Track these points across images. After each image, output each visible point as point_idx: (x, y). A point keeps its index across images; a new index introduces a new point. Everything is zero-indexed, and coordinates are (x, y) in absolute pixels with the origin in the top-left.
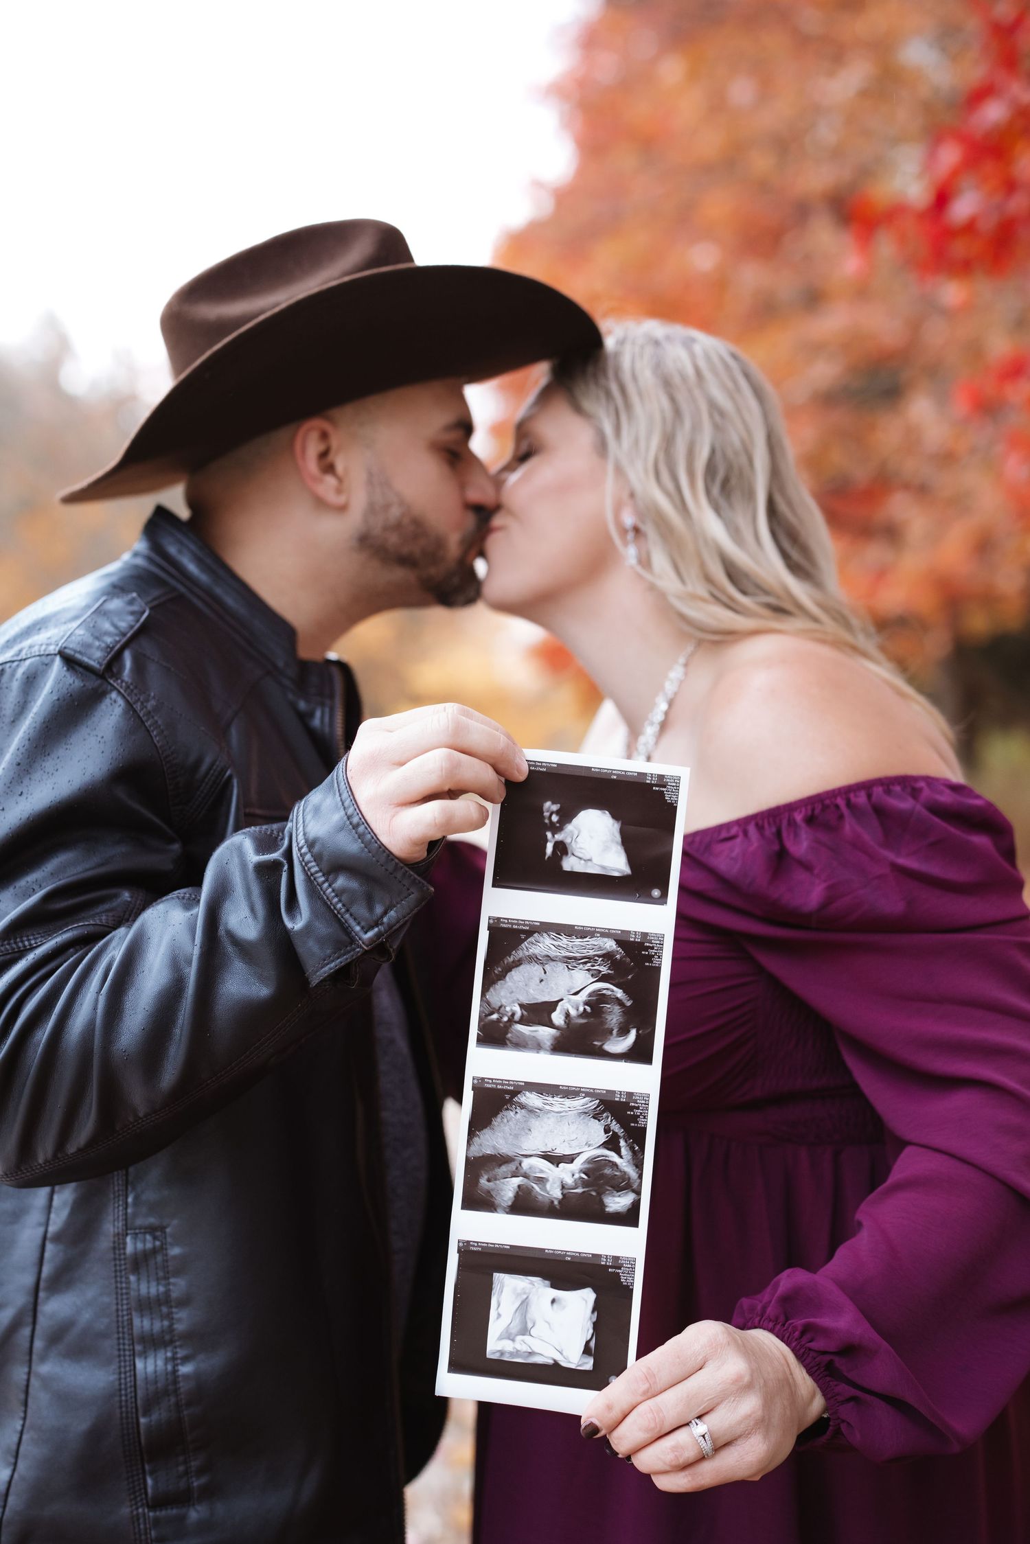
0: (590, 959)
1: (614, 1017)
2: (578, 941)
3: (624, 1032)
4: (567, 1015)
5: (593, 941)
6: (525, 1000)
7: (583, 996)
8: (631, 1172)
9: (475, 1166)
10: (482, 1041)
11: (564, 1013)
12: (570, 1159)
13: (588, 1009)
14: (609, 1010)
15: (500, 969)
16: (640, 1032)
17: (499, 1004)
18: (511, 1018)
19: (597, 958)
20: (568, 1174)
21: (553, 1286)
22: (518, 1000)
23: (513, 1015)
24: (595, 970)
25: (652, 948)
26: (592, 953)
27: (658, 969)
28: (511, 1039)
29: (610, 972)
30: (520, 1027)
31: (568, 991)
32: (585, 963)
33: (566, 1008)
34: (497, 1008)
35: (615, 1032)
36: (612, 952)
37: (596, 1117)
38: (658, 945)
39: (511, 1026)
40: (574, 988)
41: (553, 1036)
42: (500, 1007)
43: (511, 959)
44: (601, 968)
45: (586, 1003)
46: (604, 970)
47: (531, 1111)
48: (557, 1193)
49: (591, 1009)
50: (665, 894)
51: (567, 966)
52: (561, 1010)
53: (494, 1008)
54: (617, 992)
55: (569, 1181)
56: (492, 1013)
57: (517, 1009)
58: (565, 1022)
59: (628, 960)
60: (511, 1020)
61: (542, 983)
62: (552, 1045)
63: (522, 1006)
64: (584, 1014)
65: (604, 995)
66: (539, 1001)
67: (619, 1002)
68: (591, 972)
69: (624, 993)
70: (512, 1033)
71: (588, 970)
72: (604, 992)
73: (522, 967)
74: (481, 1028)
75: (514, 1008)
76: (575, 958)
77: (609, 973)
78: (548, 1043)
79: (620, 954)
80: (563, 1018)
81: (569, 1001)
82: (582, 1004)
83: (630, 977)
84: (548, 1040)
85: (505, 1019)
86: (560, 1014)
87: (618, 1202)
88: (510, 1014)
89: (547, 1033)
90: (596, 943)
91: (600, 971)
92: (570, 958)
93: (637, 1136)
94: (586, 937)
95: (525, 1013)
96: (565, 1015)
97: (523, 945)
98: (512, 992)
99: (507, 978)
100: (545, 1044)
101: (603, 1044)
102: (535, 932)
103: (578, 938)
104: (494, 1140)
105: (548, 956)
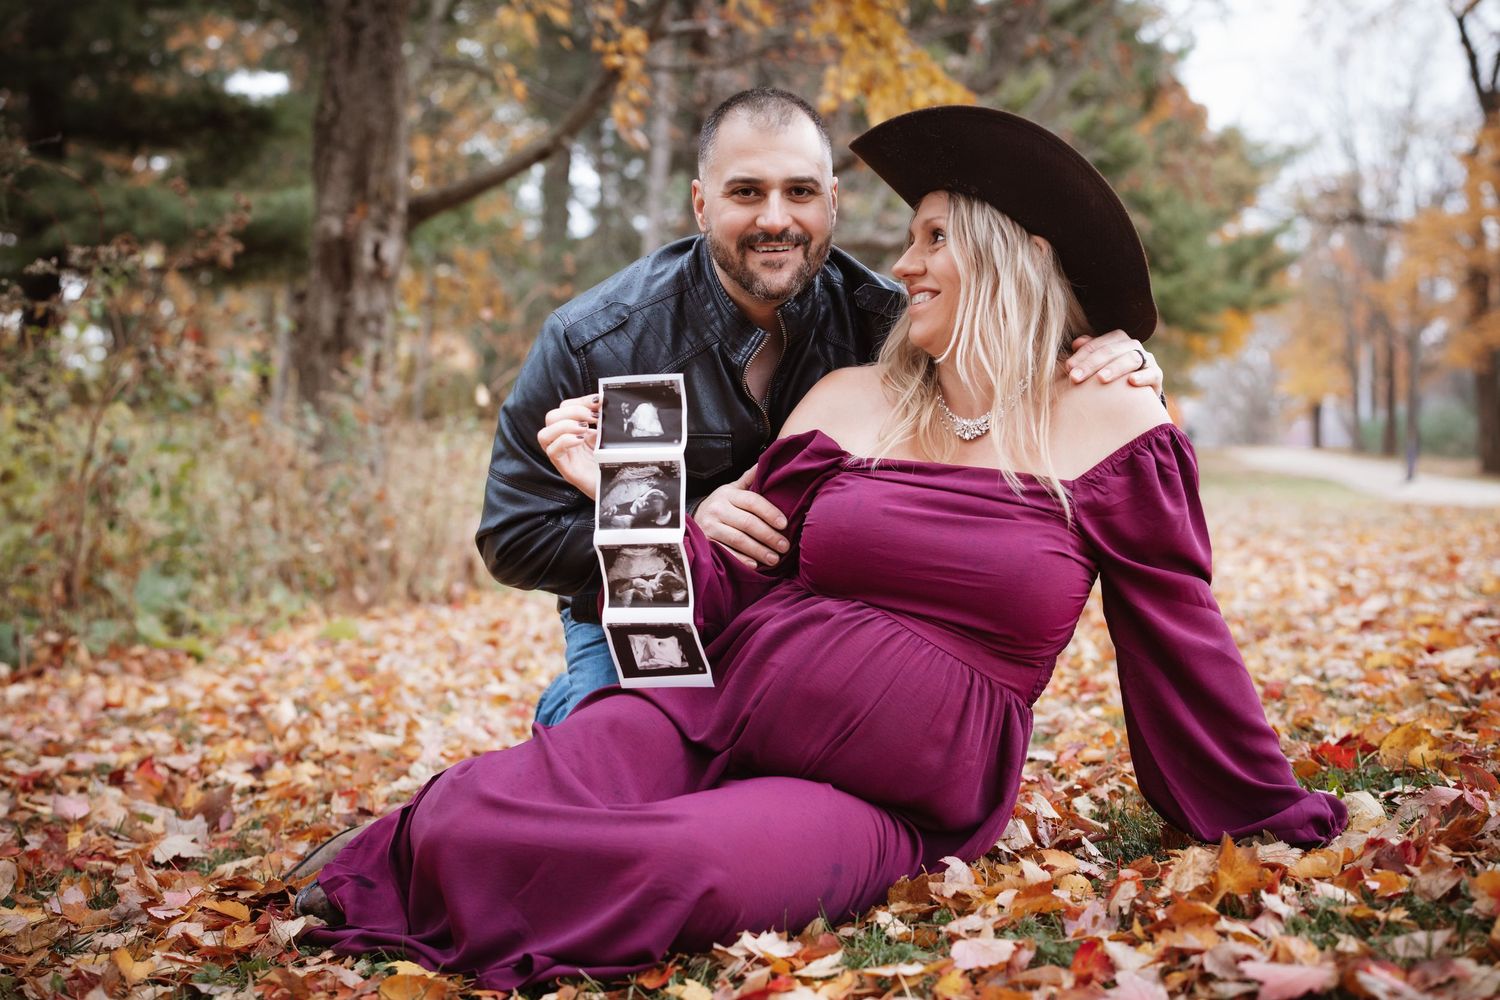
0: (648, 478)
1: (660, 506)
2: (641, 470)
3: (665, 514)
5: (648, 469)
6: (619, 503)
7: (645, 497)
8: (681, 580)
9: (612, 586)
10: (601, 527)
12: (653, 577)
13: (648, 503)
14: (658, 503)
15: (608, 489)
16: (673, 513)
17: (608, 507)
19: (651, 477)
20: (654, 584)
21: (657, 637)
22: (616, 504)
24: (650, 483)
25: (675, 468)
26: (649, 475)
28: (613, 524)
30: (617, 517)
31: (637, 496)
32: (646, 480)
33: (637, 504)
34: (608, 509)
35: (661, 514)
36: (658, 473)
37: (659, 556)
38: (678, 467)
39: (614, 517)
40: (640, 494)
41: (632, 520)
43: (612, 483)
44: (653, 482)
45: (646, 501)
46: (655, 483)
47: (629, 557)
48: (651, 595)
49: (650, 503)
50: (680, 440)
51: (637, 483)
52: (635, 506)
53: (606, 509)
54: (660, 493)
55: (655, 588)
56: (605, 513)
57: (615, 508)
58: (637, 512)
59: (664, 475)
60: (613, 514)
61: (626, 494)
63: (618, 507)
64: (646, 506)
66: (626, 503)
67: (662, 498)
68: (648, 485)
69: (664, 493)
70: (615, 520)
72: (654, 494)
73: (617, 487)
74: (600, 521)
76: (641, 478)
78: (631, 524)
79: (661, 473)
80: (636, 510)
81: (638, 501)
82: (644, 501)
83: (666, 485)
84: (630, 522)
85: (610, 514)
86: (634, 508)
87: (679, 596)
88: (614, 511)
89: (630, 518)
90: (650, 470)
91: (652, 484)
92: (639, 479)
93: (680, 562)
94: (644, 467)
95: (619, 510)
96: (637, 508)
97: (617, 475)
98: (614, 500)
99: (611, 493)
100: (629, 524)
101: (657, 521)
102: (621, 468)
103: (641, 468)
104: (619, 573)
105: (629, 479)
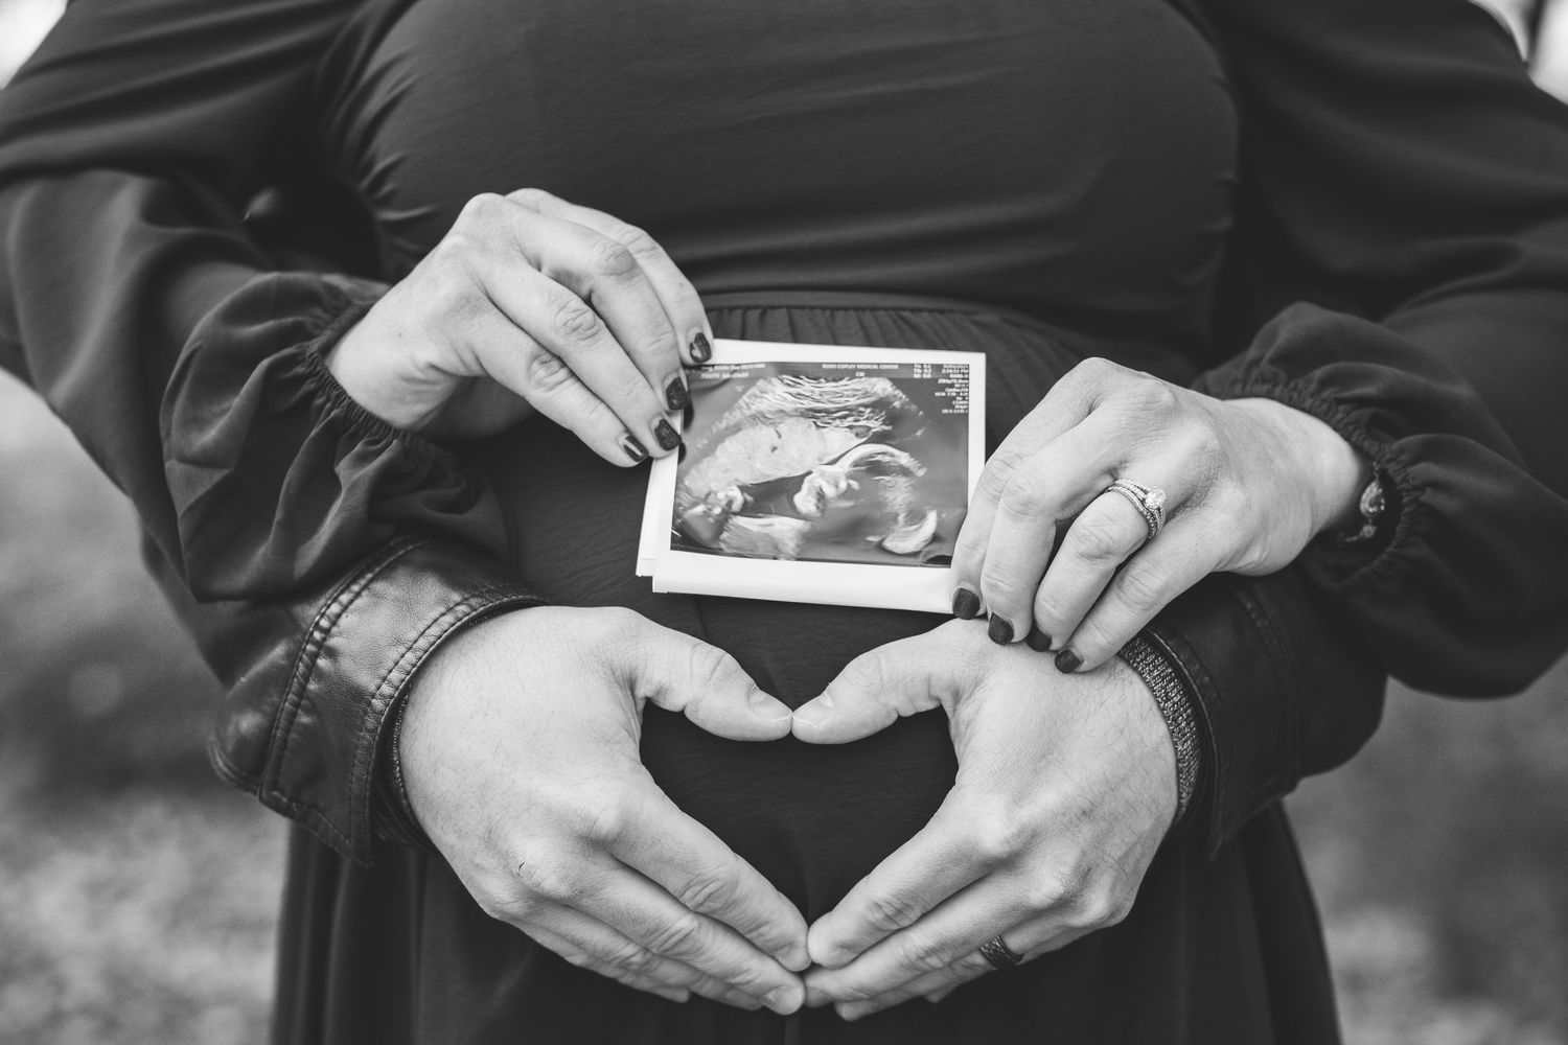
0: (851, 411)
1: (898, 494)
2: (830, 386)
3: (916, 517)
4: (821, 496)
5: (855, 384)
6: (749, 479)
7: (845, 466)
11: (815, 493)
13: (855, 485)
14: (889, 485)
15: (705, 442)
16: (943, 516)
17: (707, 490)
18: (726, 508)
19: (862, 409)
22: (737, 480)
23: (730, 503)
24: (861, 426)
25: (952, 386)
26: (853, 402)
27: (965, 417)
28: (727, 540)
29: (886, 428)
30: (741, 521)
31: (820, 459)
32: (844, 417)
33: (816, 485)
34: (703, 497)
35: (901, 518)
36: (887, 397)
38: (960, 381)
39: (726, 520)
40: (827, 454)
41: (799, 532)
42: (708, 495)
43: (723, 425)
44: (871, 424)
45: (850, 476)
46: (876, 425)
49: (860, 484)
51: (815, 423)
52: (810, 489)
53: (699, 498)
54: (900, 457)
56: (695, 504)
57: (736, 494)
58: (818, 508)
59: (914, 407)
60: (728, 513)
61: (776, 452)
62: (798, 546)
63: (743, 489)
64: (848, 494)
65: (879, 462)
66: (772, 479)
67: (905, 472)
68: (855, 431)
69: (912, 457)
70: (729, 530)
71: (850, 427)
72: (879, 458)
73: (740, 435)
75: (731, 494)
76: (828, 412)
77: (884, 431)
78: (791, 545)
79: (899, 399)
80: (814, 501)
81: (822, 474)
82: (843, 477)
83: (919, 433)
84: (790, 539)
85: (717, 511)
86: (808, 494)
88: (724, 502)
89: (790, 528)
90: (859, 387)
91: (869, 429)
92: (819, 411)
94: (841, 379)
95: (749, 498)
96: (817, 497)
97: (741, 402)
98: (727, 471)
99: (718, 452)
100: (786, 545)
101: (884, 539)
102: (758, 378)
103: (828, 381)
105: (782, 411)
